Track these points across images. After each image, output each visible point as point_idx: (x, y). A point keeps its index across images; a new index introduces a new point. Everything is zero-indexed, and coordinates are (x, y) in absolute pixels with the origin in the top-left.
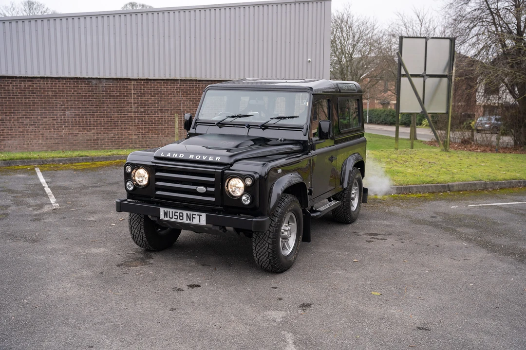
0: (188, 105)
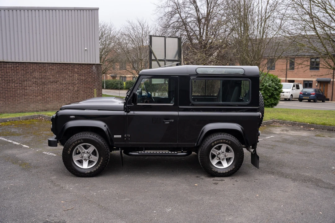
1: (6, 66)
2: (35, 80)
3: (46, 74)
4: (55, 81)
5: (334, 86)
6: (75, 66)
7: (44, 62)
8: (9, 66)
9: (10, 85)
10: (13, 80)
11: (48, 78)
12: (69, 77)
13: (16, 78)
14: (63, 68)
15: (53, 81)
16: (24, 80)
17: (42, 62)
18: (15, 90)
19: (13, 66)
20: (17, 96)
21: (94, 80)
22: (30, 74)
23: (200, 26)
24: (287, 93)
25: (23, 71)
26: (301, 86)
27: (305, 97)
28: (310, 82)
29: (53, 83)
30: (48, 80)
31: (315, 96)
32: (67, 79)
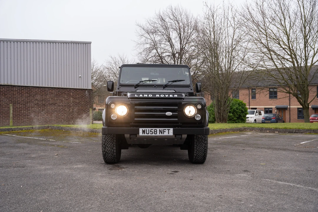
0: (5, 102)
1: (13, 89)
2: (36, 102)
3: (47, 97)
4: (53, 103)
5: (291, 112)
6: (70, 90)
7: (45, 86)
8: (15, 89)
9: (15, 106)
10: (18, 102)
11: (48, 101)
12: (66, 100)
13: (21, 100)
14: (60, 92)
15: (52, 103)
16: (27, 102)
17: (43, 86)
18: (19, 110)
19: (19, 89)
20: (21, 116)
21: (86, 103)
22: (32, 97)
23: (174, 59)
24: (251, 118)
25: (27, 94)
26: (263, 112)
27: (266, 121)
28: (270, 109)
29: (52, 105)
30: (48, 102)
31: (275, 120)
32: (64, 102)
